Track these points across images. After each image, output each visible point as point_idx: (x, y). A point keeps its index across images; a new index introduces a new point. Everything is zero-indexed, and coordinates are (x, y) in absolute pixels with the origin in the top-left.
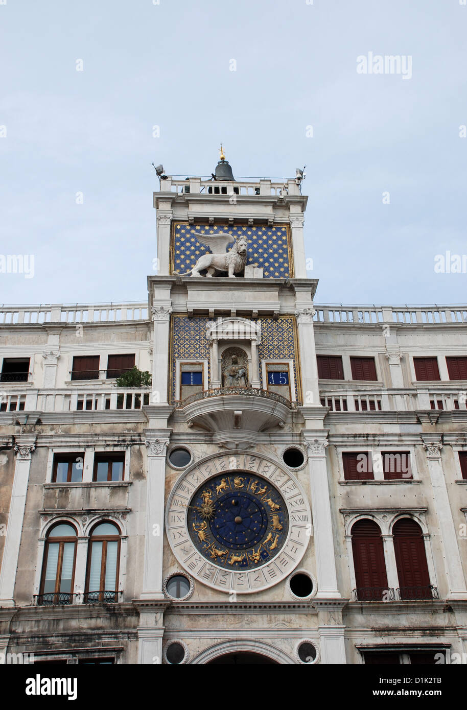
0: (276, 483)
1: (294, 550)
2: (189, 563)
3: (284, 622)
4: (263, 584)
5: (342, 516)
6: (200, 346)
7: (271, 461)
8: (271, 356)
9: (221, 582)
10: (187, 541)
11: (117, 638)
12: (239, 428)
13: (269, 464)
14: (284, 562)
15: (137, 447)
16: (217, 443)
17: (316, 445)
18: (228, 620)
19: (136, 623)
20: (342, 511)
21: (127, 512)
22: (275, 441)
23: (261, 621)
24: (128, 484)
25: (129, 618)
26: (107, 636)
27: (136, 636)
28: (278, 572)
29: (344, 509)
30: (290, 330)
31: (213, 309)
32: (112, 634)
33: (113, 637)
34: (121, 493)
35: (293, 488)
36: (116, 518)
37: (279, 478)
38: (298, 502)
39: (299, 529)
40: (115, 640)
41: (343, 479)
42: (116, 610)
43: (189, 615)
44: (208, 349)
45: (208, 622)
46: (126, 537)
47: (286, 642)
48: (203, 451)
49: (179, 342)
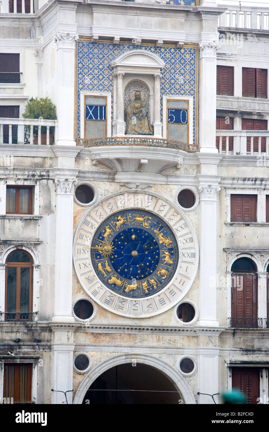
0: (169, 222)
1: (182, 283)
2: (92, 290)
3: (169, 342)
4: (154, 310)
5: (225, 254)
6: (103, 77)
7: (167, 201)
8: (172, 92)
9: (119, 307)
10: (90, 271)
11: (34, 348)
12: (142, 171)
13: (164, 204)
14: (172, 292)
15: (45, 181)
16: (118, 181)
17: (209, 190)
18: (125, 339)
19: (49, 338)
20: (225, 250)
21: (37, 243)
22: (171, 182)
23: (151, 340)
24: (39, 218)
25: (43, 334)
26: (26, 347)
27: (50, 348)
28: (167, 301)
29: (228, 249)
30: (192, 62)
31: (119, 37)
32: (30, 346)
33: (31, 348)
34: (32, 226)
35: (184, 228)
36: (28, 248)
37: (172, 217)
38: (188, 241)
39: (187, 265)
40: (33, 350)
41: (229, 220)
42: (33, 327)
43: (93, 334)
44: (111, 81)
45: (108, 339)
46: (38, 266)
47: (171, 357)
48: (105, 188)
49: (83, 71)
